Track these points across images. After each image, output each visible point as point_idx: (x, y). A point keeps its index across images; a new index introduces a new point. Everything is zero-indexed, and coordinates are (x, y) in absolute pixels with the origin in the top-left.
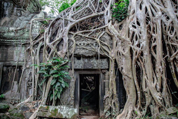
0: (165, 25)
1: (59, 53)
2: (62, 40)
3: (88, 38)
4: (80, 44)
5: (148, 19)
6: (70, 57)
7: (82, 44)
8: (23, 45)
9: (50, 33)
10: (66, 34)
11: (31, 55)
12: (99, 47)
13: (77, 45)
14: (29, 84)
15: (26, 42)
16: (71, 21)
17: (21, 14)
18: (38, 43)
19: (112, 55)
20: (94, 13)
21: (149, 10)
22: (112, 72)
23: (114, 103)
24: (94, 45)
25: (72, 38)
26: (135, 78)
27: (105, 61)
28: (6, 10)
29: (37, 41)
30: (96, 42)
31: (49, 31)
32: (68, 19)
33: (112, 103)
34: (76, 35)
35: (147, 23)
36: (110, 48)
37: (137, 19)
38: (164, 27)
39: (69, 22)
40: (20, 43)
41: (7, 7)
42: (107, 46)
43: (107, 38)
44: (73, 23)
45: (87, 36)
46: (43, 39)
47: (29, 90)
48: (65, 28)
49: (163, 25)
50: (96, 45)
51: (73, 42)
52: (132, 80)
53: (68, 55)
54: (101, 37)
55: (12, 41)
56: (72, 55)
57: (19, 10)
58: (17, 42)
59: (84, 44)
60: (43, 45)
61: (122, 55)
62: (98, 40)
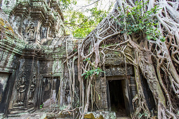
1: (92, 64)
2: (94, 53)
3: (114, 51)
4: (109, 56)
6: (102, 66)
8: (60, 59)
9: (83, 48)
10: (97, 49)
11: (67, 67)
12: (124, 57)
13: (106, 57)
14: (66, 92)
15: (63, 57)
16: (99, 39)
17: (56, 36)
18: (72, 57)
19: (135, 62)
20: (115, 32)
22: (138, 78)
23: (144, 105)
24: (120, 56)
25: (102, 52)
26: (161, 81)
28: (44, 33)
29: (72, 56)
30: (121, 54)
31: (82, 47)
32: (97, 37)
33: (142, 105)
34: (105, 49)
36: (133, 58)
39: (98, 39)
40: (58, 58)
41: (45, 31)
42: (131, 57)
43: (130, 50)
44: (102, 40)
45: (114, 50)
46: (77, 53)
47: (67, 97)
48: (95, 44)
51: (103, 54)
52: (158, 84)
53: (100, 65)
54: (124, 50)
56: (103, 65)
57: (54, 33)
58: (55, 57)
59: (112, 56)
60: (78, 58)
61: (145, 62)
62: (123, 52)
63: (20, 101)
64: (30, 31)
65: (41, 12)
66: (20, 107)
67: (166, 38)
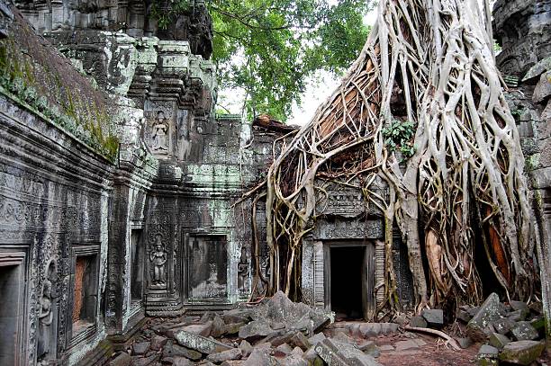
0: (475, 172)
2: (304, 189)
3: (347, 186)
4: (335, 197)
5: (449, 159)
7: (338, 198)
9: (279, 175)
13: (329, 199)
14: (241, 269)
16: (317, 157)
19: (389, 214)
20: (355, 138)
21: (451, 143)
23: (393, 296)
24: (359, 198)
27: (376, 225)
28: (182, 125)
31: (277, 172)
32: (312, 152)
33: (390, 295)
35: (448, 167)
36: (385, 203)
37: (432, 157)
38: (473, 175)
39: (314, 158)
40: (221, 193)
41: (182, 120)
42: (381, 200)
43: (382, 185)
44: (323, 160)
45: (346, 183)
46: (266, 184)
47: (242, 279)
48: (307, 169)
49: (472, 171)
50: (362, 197)
51: (322, 193)
53: (315, 216)
54: (370, 185)
55: (207, 189)
58: (214, 192)
59: (341, 197)
60: (264, 197)
61: (407, 215)
62: (365, 189)
63: (159, 281)
64: (158, 129)
65: (181, 82)
66: (160, 292)
67: (450, 169)
